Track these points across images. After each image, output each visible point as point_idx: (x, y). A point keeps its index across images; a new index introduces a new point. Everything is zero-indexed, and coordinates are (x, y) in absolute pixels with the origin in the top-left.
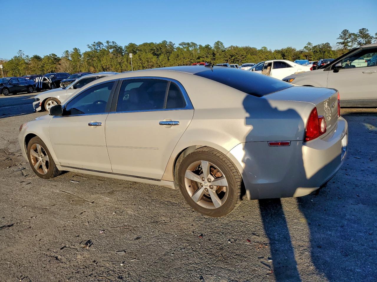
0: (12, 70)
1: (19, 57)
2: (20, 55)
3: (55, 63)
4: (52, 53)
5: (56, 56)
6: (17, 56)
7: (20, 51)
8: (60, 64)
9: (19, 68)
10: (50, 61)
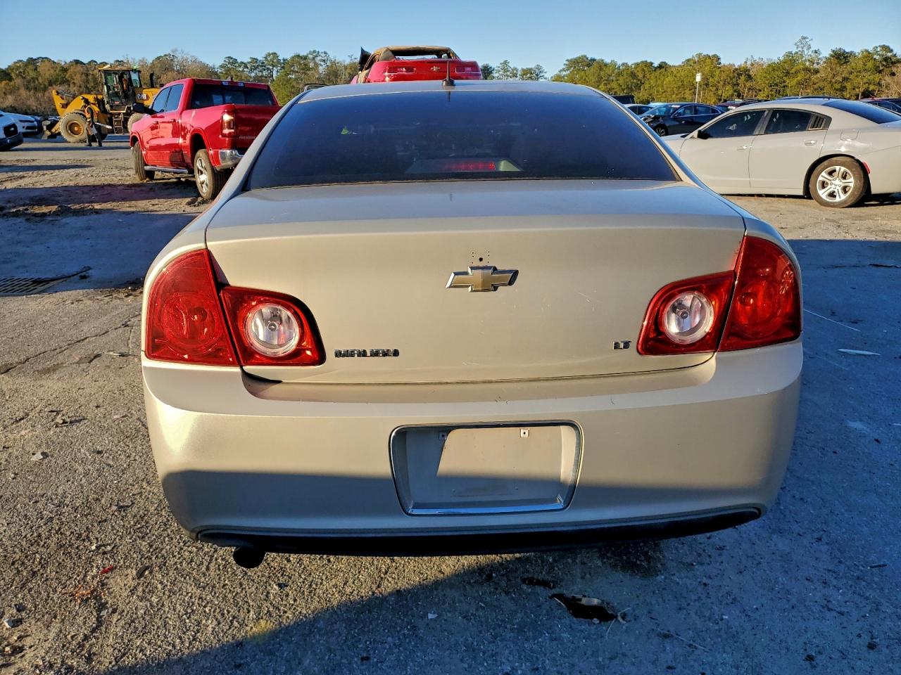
0: (771, 86)
1: (797, 53)
2: (801, 49)
3: (880, 72)
4: (882, 44)
5: (891, 51)
6: (793, 53)
7: (804, 38)
8: (893, 74)
9: (788, 81)
10: (870, 65)
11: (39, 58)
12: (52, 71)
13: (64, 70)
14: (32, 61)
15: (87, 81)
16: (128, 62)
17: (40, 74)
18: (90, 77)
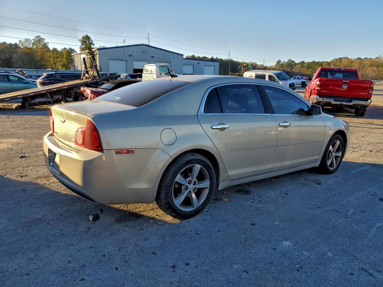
11: (343, 57)
12: (347, 63)
13: (352, 62)
14: (341, 59)
15: (360, 66)
16: (381, 58)
17: (342, 64)
18: (361, 65)
